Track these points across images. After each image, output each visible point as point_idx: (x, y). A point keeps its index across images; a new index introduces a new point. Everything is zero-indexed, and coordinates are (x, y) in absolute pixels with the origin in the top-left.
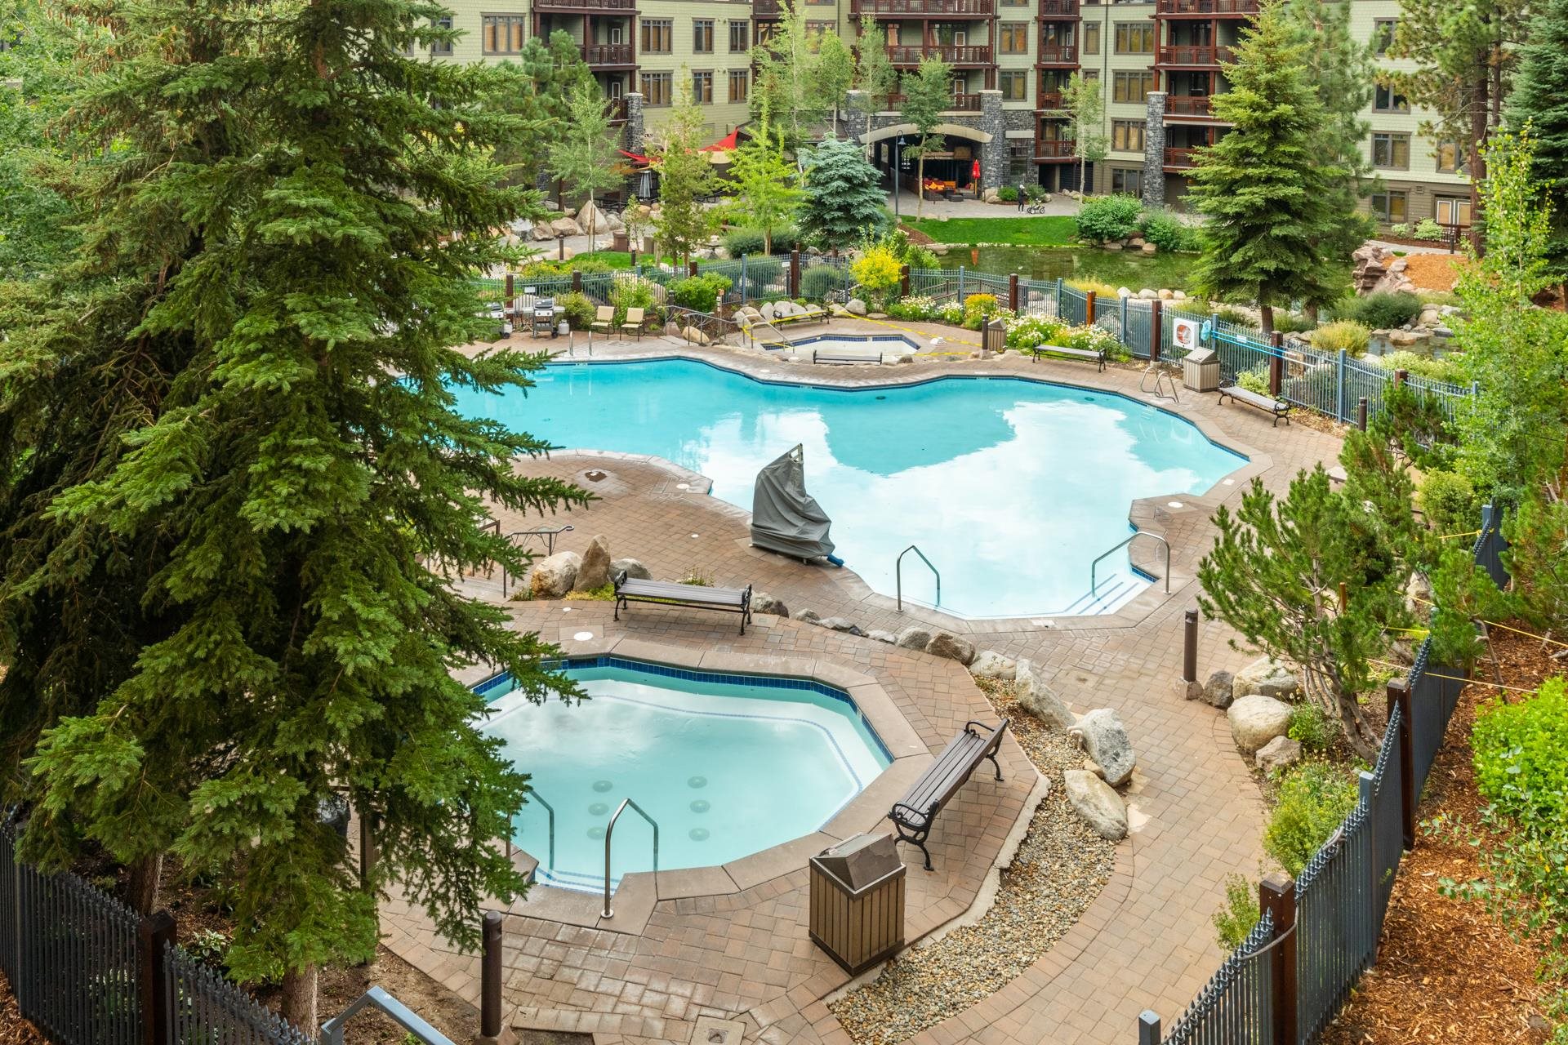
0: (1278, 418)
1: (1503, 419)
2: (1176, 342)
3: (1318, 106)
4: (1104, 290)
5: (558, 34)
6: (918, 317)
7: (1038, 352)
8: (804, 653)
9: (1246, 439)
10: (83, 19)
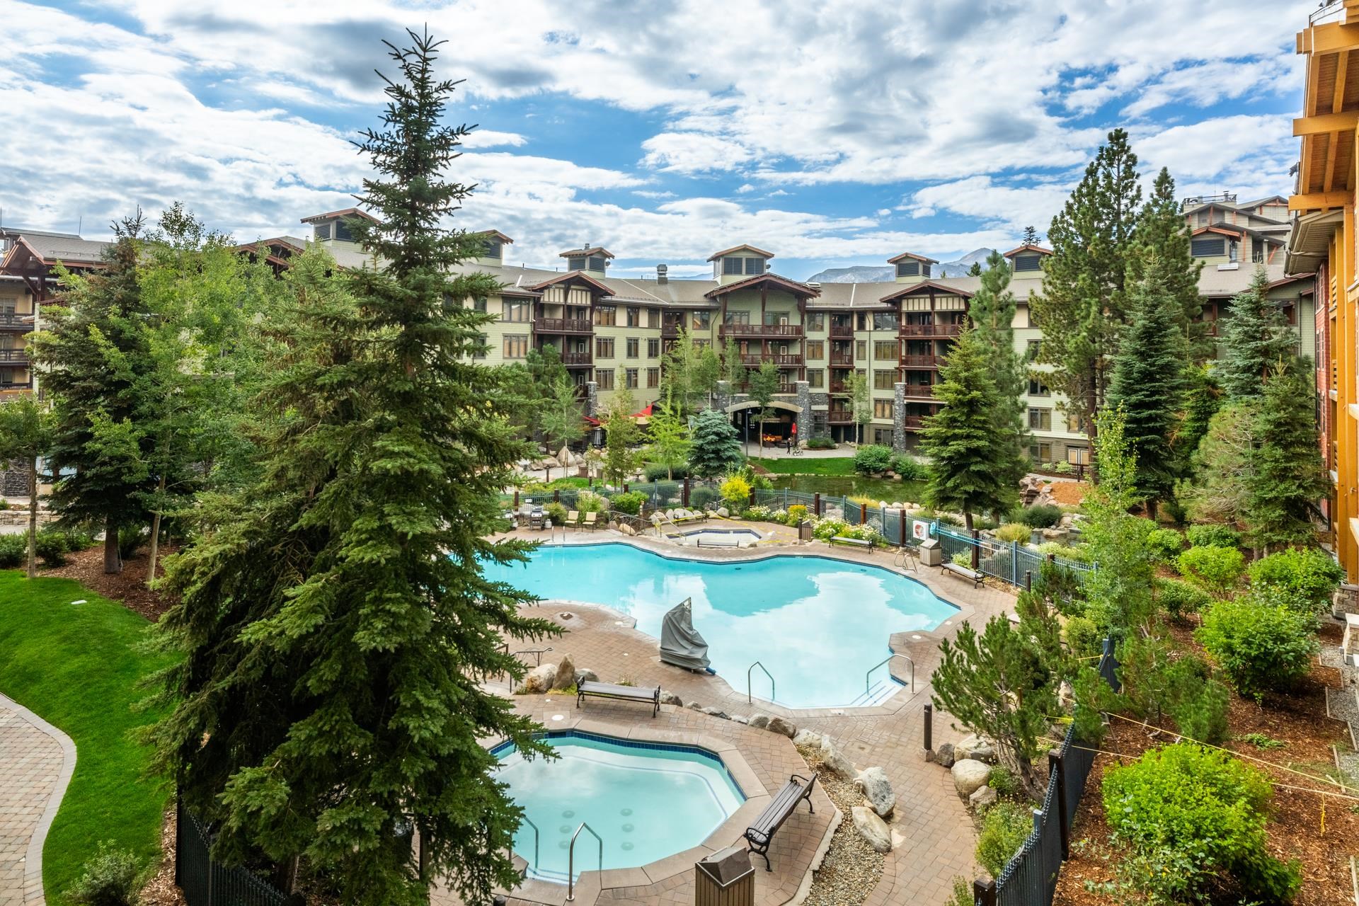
0: (977, 583)
1: (1113, 585)
2: (915, 536)
3: (996, 392)
4: (872, 503)
5: (547, 346)
6: (760, 519)
7: (832, 541)
8: (691, 730)
9: (958, 596)
10: (271, 338)
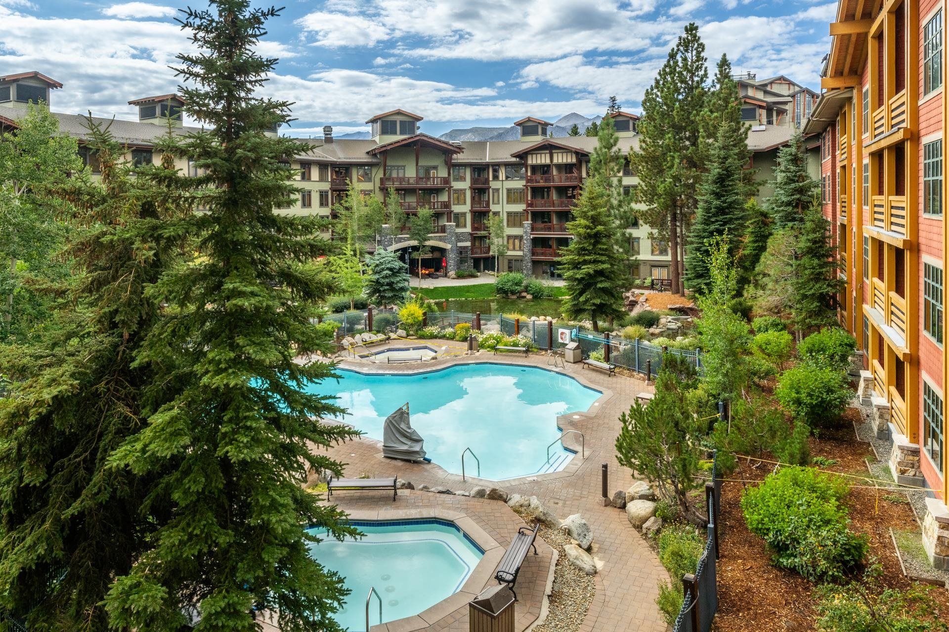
0: (611, 373)
1: (722, 365)
2: (560, 341)
4: (523, 318)
6: (433, 337)
7: (496, 350)
8: (427, 506)
9: (598, 383)
